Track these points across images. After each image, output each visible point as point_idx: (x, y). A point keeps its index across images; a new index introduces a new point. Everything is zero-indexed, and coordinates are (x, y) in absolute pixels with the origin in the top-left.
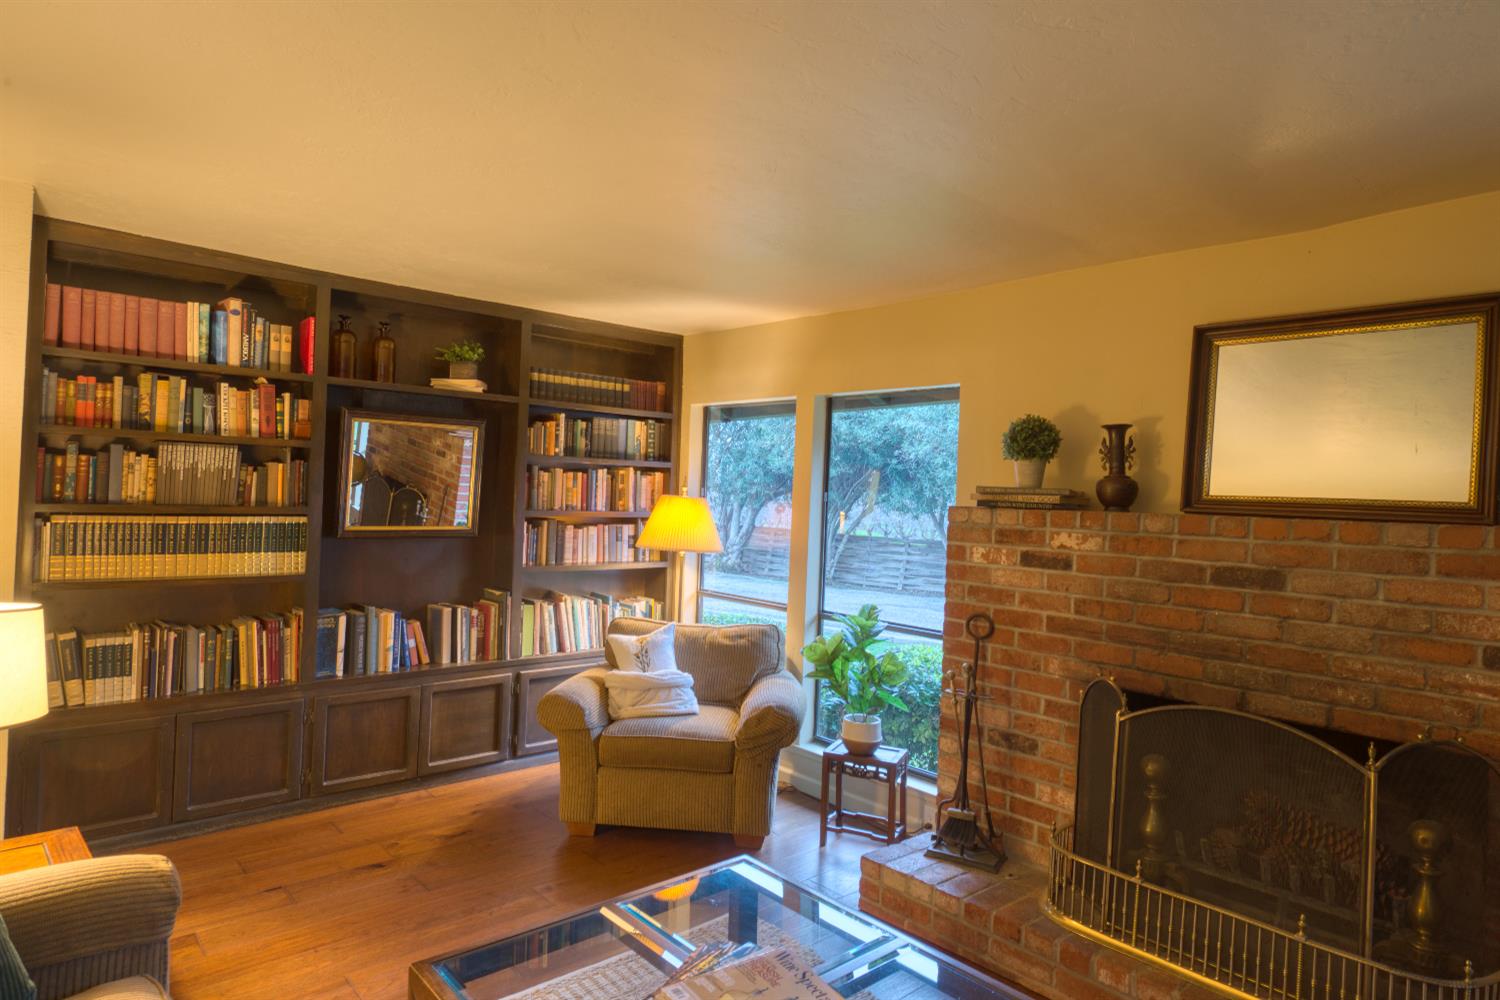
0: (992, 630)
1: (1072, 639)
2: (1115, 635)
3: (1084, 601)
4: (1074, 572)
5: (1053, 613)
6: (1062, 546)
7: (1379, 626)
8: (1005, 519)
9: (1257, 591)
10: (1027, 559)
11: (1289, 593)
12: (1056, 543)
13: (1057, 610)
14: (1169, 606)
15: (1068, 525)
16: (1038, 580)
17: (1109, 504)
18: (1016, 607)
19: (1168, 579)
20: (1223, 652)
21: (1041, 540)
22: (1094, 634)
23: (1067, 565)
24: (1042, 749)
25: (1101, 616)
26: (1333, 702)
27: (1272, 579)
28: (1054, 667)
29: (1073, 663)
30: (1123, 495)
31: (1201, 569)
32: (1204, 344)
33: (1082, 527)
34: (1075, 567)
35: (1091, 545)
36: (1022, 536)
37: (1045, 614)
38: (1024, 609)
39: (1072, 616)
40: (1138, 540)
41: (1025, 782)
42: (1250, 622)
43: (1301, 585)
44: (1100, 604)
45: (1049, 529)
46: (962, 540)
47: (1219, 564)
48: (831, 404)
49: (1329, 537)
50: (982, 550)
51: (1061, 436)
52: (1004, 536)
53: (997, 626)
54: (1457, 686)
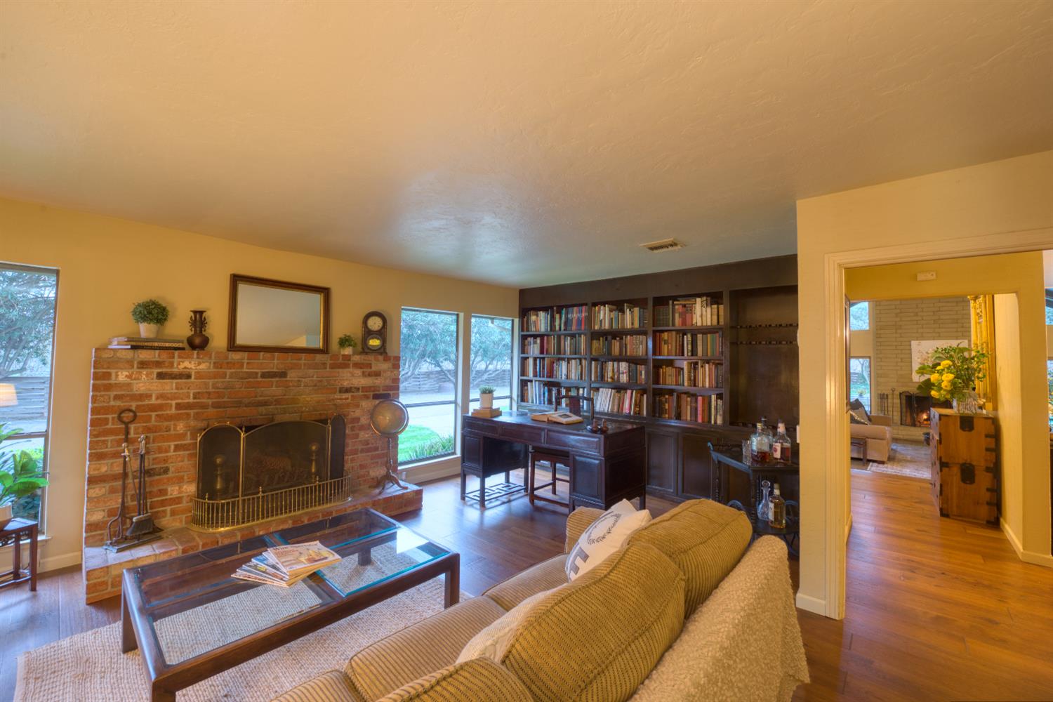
0: (135, 416)
1: (192, 412)
2: (216, 406)
3: (199, 393)
4: (193, 379)
5: (180, 401)
6: (185, 368)
7: (315, 386)
8: (144, 355)
9: (277, 379)
10: (161, 376)
11: (288, 379)
12: (182, 366)
13: (182, 399)
14: (243, 389)
15: (189, 357)
16: (169, 386)
17: (193, 346)
18: (153, 401)
19: (242, 378)
20: (265, 404)
21: (172, 365)
22: (204, 406)
23: (189, 376)
24: (172, 469)
25: (209, 398)
26: (302, 412)
27: (283, 374)
28: (181, 427)
29: (192, 423)
31: (257, 373)
33: (198, 358)
34: (193, 377)
35: (203, 366)
36: (158, 364)
37: (174, 403)
38: (159, 402)
39: (191, 400)
40: (228, 363)
41: (160, 490)
42: (274, 390)
43: (292, 375)
44: (209, 393)
45: (176, 360)
46: (108, 368)
47: (263, 371)
49: (300, 359)
50: (126, 373)
52: (143, 365)
53: (138, 414)
54: (333, 400)
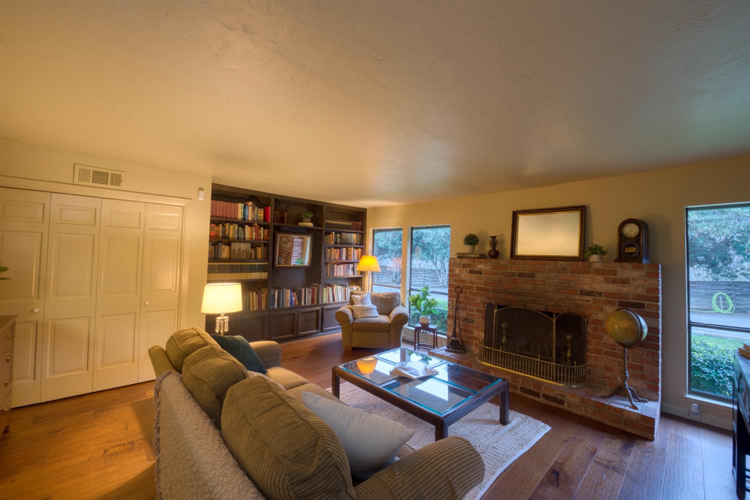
0: (461, 291)
1: (483, 292)
2: (494, 291)
3: (486, 282)
4: (483, 275)
5: (478, 286)
6: (480, 268)
7: (557, 286)
8: (465, 261)
9: (528, 278)
10: (471, 272)
11: (536, 279)
12: (478, 267)
13: (479, 285)
14: (507, 283)
15: (481, 263)
16: (473, 277)
17: (491, 257)
18: (468, 284)
19: (507, 276)
20: (521, 294)
21: (474, 267)
22: (489, 291)
23: (481, 273)
24: (475, 322)
25: (490, 286)
26: (547, 305)
27: (532, 275)
28: (478, 300)
29: (483, 299)
30: (495, 255)
31: (515, 273)
32: (515, 216)
33: (485, 263)
34: (483, 273)
35: (487, 268)
36: (469, 266)
37: (475, 286)
38: (470, 285)
39: (483, 286)
40: (499, 266)
41: (471, 331)
42: (526, 286)
43: (539, 277)
44: (490, 283)
45: (476, 264)
46: (453, 267)
47: (519, 272)
48: (412, 229)
49: (545, 265)
50: (458, 270)
51: (479, 239)
52: (464, 266)
53: (463, 290)
54: (574, 300)
